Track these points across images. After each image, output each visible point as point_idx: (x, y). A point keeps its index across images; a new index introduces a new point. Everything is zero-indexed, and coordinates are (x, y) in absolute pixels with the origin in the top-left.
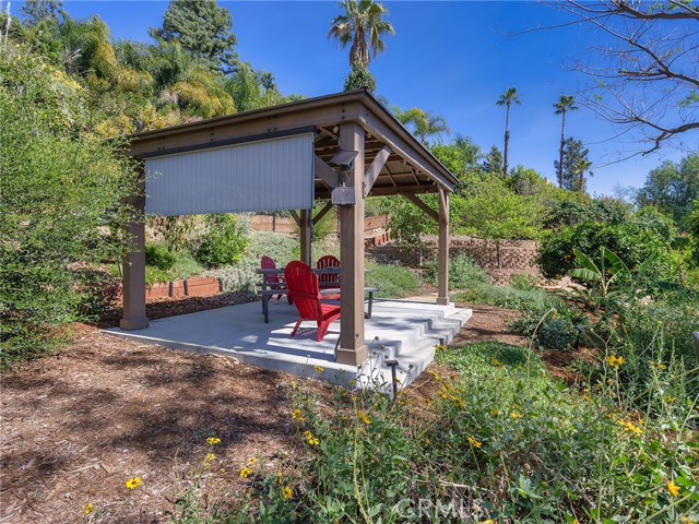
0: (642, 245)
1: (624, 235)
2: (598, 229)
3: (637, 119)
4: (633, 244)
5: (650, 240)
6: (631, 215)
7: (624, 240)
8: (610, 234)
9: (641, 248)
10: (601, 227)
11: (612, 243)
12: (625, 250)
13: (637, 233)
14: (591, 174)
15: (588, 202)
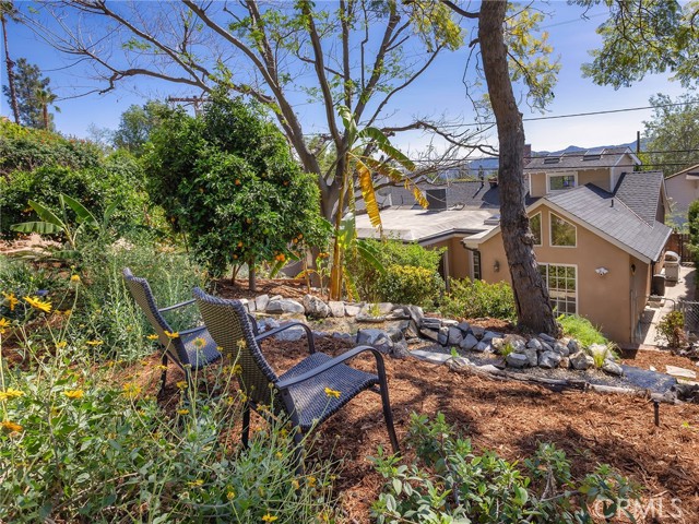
0: (113, 189)
1: (93, 180)
2: (63, 174)
3: (85, 52)
4: (103, 189)
5: (119, 184)
6: (105, 159)
7: (93, 185)
8: (77, 180)
9: (114, 193)
10: (66, 172)
11: (81, 189)
12: (96, 196)
13: (106, 178)
14: (57, 109)
15: (52, 142)
